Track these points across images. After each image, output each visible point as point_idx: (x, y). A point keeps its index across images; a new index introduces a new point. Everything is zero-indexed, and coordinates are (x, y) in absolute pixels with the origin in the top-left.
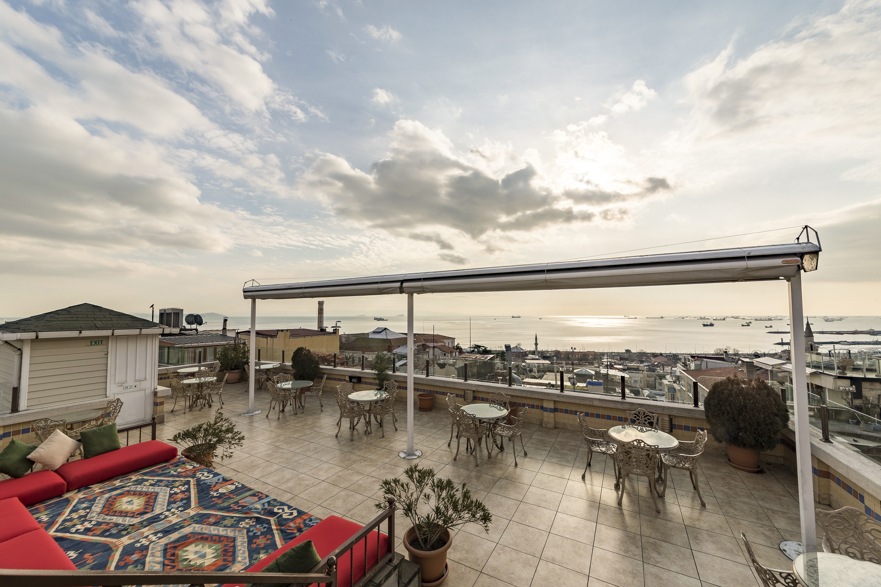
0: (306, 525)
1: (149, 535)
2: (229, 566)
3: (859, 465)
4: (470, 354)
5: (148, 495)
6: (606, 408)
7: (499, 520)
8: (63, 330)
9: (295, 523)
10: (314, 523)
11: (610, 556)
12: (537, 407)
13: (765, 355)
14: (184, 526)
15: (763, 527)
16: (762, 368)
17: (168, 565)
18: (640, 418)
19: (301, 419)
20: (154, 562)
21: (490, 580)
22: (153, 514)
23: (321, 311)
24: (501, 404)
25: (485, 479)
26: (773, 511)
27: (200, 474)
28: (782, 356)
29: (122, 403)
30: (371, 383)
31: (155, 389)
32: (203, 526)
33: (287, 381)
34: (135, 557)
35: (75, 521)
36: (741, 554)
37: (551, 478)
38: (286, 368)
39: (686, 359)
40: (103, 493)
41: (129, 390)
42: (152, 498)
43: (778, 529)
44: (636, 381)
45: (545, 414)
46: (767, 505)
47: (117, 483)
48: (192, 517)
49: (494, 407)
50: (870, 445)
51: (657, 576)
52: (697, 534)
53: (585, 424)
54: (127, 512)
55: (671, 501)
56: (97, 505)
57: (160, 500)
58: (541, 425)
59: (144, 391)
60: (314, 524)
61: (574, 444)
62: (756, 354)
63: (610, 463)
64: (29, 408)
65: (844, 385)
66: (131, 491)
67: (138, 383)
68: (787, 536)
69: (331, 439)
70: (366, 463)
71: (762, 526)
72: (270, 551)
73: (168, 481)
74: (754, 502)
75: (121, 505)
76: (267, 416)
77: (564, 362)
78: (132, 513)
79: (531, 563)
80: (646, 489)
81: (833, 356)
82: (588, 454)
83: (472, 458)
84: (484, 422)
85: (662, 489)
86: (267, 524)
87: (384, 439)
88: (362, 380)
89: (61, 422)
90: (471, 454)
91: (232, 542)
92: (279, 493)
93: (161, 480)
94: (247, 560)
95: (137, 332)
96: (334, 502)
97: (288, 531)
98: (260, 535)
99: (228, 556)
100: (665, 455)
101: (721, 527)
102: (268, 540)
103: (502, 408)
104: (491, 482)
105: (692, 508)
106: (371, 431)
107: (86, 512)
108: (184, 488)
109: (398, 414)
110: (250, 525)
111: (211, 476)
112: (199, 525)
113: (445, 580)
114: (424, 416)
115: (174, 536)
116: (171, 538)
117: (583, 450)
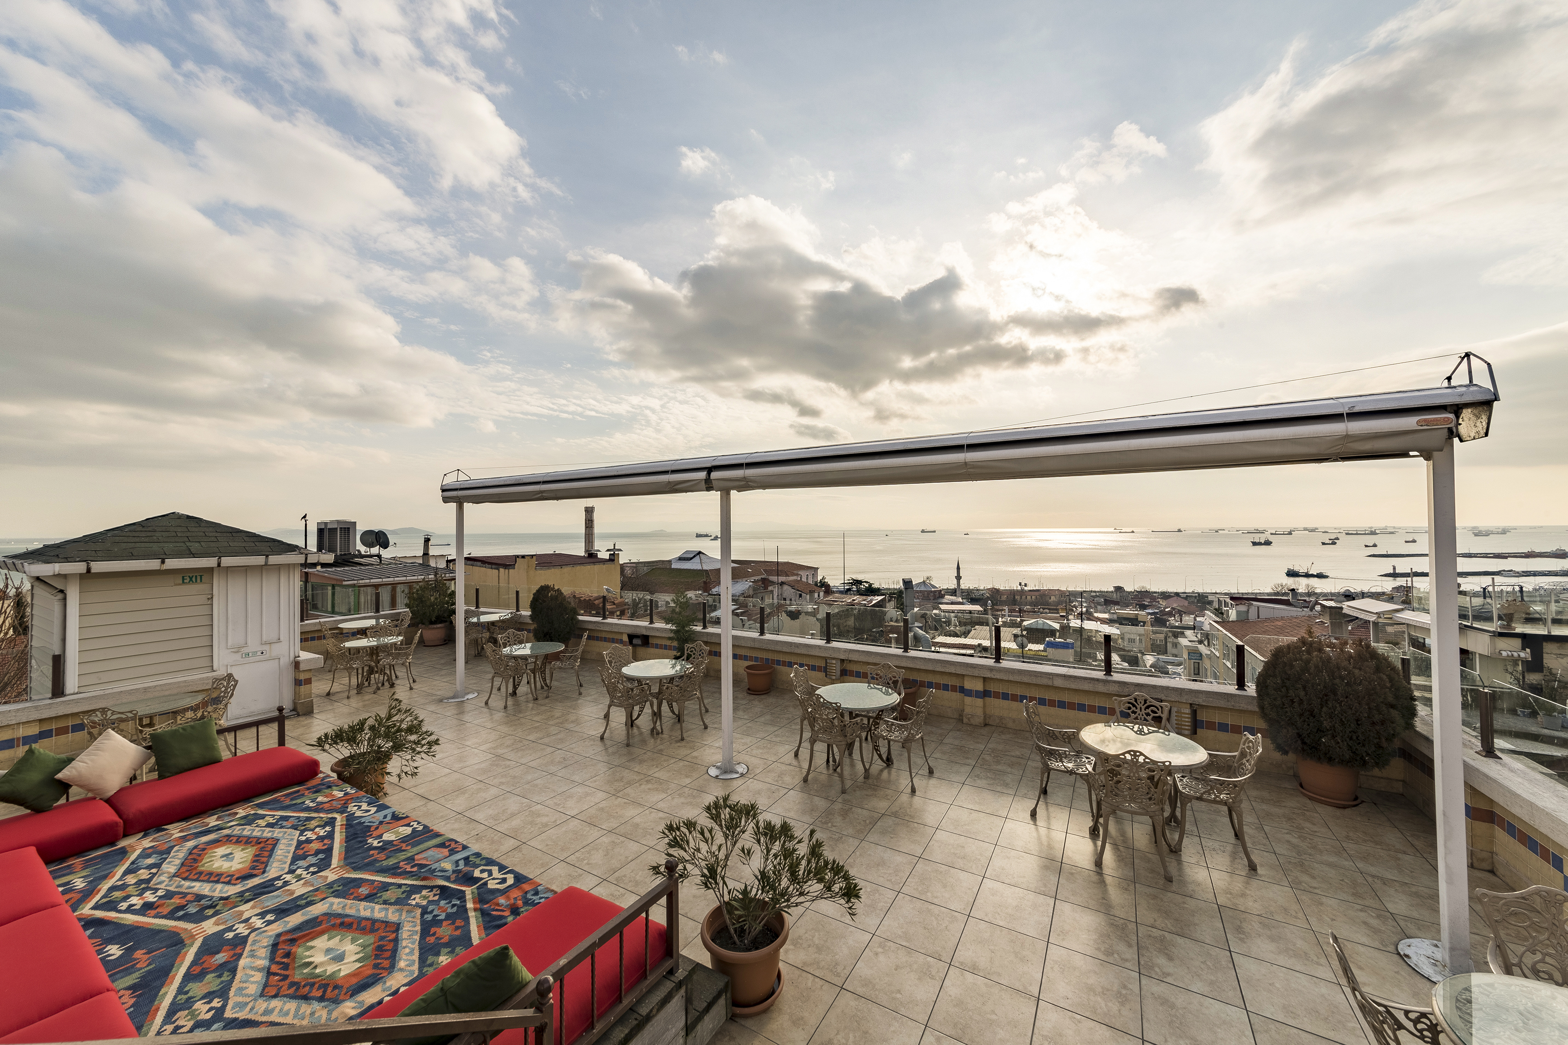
0: (527, 902)
1: (251, 918)
2: (383, 977)
3: (1554, 802)
4: (843, 596)
5: (260, 843)
6: (1076, 690)
7: (878, 891)
8: (134, 558)
9: (508, 898)
10: (541, 898)
11: (1078, 961)
12: (954, 689)
13: (1363, 595)
14: (314, 900)
15: (1366, 911)
16: (1357, 618)
17: (275, 974)
18: (1138, 711)
19: (543, 708)
20: (252, 968)
21: (857, 1003)
22: (263, 878)
23: (589, 523)
24: (888, 684)
25: (856, 816)
26: (1385, 882)
27: (355, 806)
28: (1393, 597)
29: (236, 682)
30: (666, 646)
31: (296, 657)
32: (347, 901)
33: (521, 642)
34: (221, 958)
35: (130, 889)
36: (1323, 961)
37: (975, 815)
38: (521, 620)
39: (1221, 601)
40: (184, 839)
41: (251, 659)
42: (266, 849)
43: (1394, 915)
44: (1132, 641)
45: (968, 700)
46: (1372, 870)
47: (212, 821)
48: (330, 885)
49: (876, 688)
50: (1555, 754)
51: (1164, 1002)
52: (1241, 922)
53: (1037, 719)
54: (220, 875)
55: (1193, 860)
56: (171, 860)
57: (279, 852)
58: (960, 720)
59: (277, 660)
60: (541, 901)
61: (1018, 753)
62: (1347, 594)
63: (1083, 788)
64: (82, 690)
65: (1510, 648)
66: (233, 836)
67: (266, 648)
68: (1411, 929)
69: (592, 743)
70: (650, 786)
71: (1364, 909)
72: (458, 949)
73: (299, 818)
74: (1347, 863)
75: (212, 861)
76: (486, 703)
77: (1006, 608)
78: (229, 876)
79: (934, 973)
80: (1148, 836)
81: (1491, 597)
82: (1043, 774)
83: (836, 778)
84: (857, 716)
85: (1176, 836)
86: (459, 899)
87: (683, 743)
88: (651, 641)
89: (130, 715)
90: (835, 770)
91: (393, 932)
92: (495, 838)
93: (287, 817)
94: (416, 967)
95: (260, 560)
96: (588, 855)
97: (494, 913)
98: (445, 920)
99: (383, 959)
100: (1182, 777)
101: (1285, 910)
102: (457, 928)
103: (890, 690)
104: (868, 822)
105: (1232, 873)
106: (662, 729)
107: (150, 874)
108: (324, 831)
109: (710, 700)
110: (429, 901)
111: (374, 809)
112: (340, 900)
113: (776, 1002)
114: (756, 703)
115: (295, 919)
116: (288, 922)
117: (1034, 764)
